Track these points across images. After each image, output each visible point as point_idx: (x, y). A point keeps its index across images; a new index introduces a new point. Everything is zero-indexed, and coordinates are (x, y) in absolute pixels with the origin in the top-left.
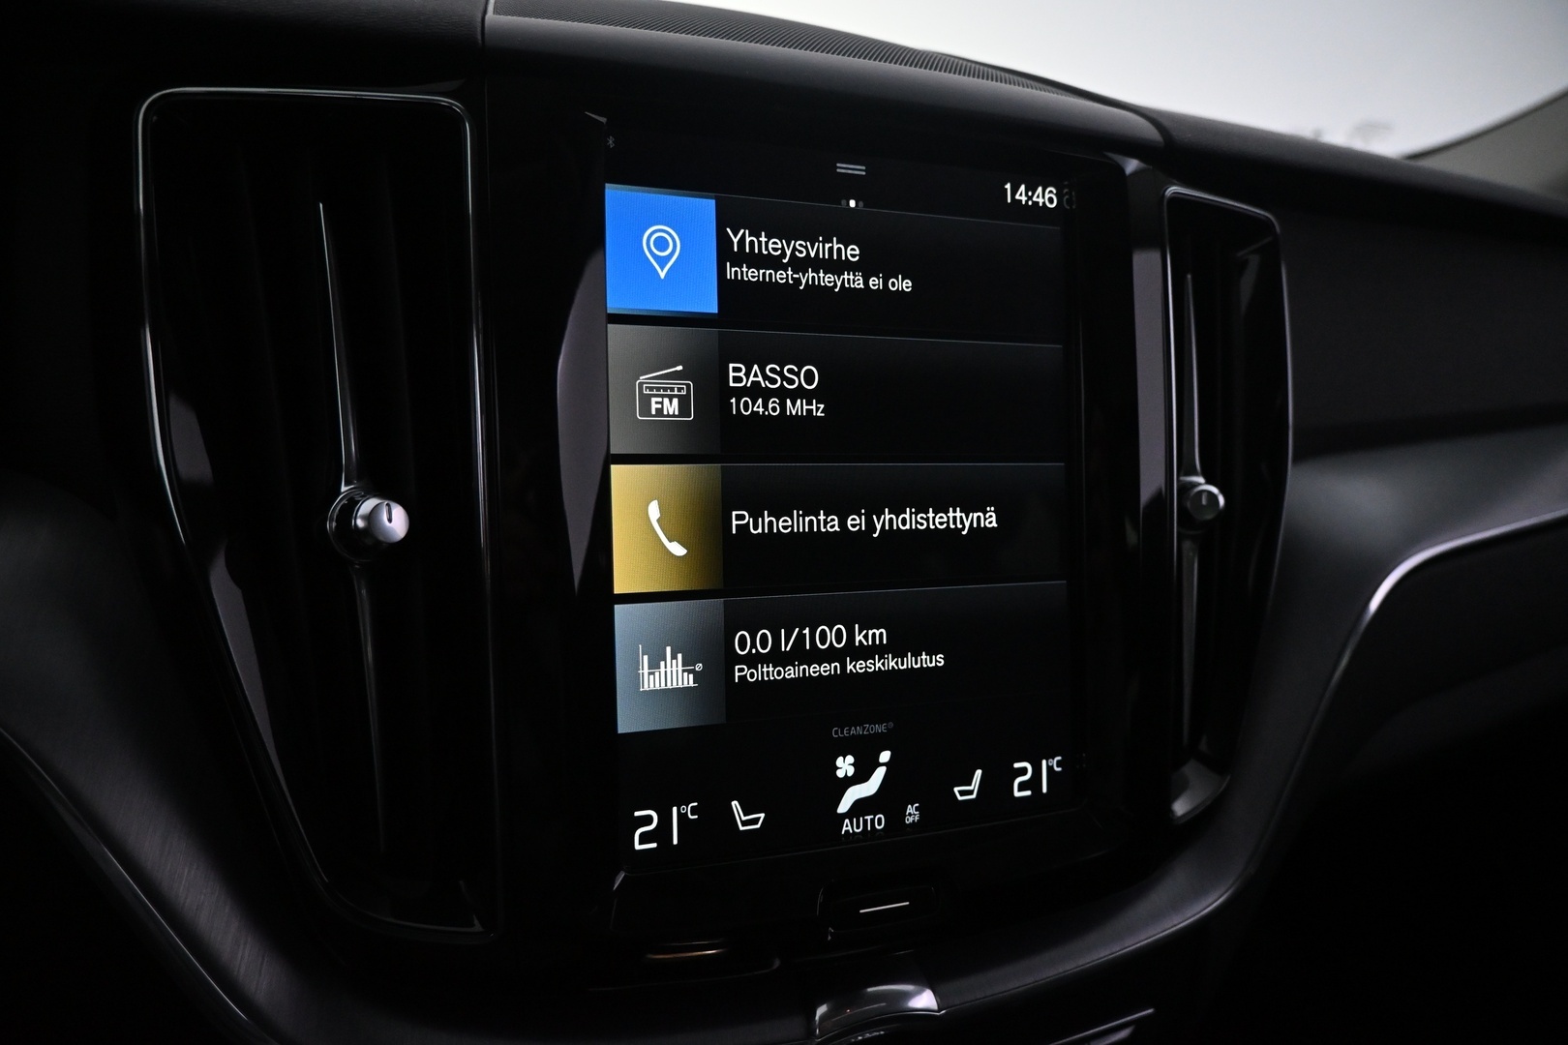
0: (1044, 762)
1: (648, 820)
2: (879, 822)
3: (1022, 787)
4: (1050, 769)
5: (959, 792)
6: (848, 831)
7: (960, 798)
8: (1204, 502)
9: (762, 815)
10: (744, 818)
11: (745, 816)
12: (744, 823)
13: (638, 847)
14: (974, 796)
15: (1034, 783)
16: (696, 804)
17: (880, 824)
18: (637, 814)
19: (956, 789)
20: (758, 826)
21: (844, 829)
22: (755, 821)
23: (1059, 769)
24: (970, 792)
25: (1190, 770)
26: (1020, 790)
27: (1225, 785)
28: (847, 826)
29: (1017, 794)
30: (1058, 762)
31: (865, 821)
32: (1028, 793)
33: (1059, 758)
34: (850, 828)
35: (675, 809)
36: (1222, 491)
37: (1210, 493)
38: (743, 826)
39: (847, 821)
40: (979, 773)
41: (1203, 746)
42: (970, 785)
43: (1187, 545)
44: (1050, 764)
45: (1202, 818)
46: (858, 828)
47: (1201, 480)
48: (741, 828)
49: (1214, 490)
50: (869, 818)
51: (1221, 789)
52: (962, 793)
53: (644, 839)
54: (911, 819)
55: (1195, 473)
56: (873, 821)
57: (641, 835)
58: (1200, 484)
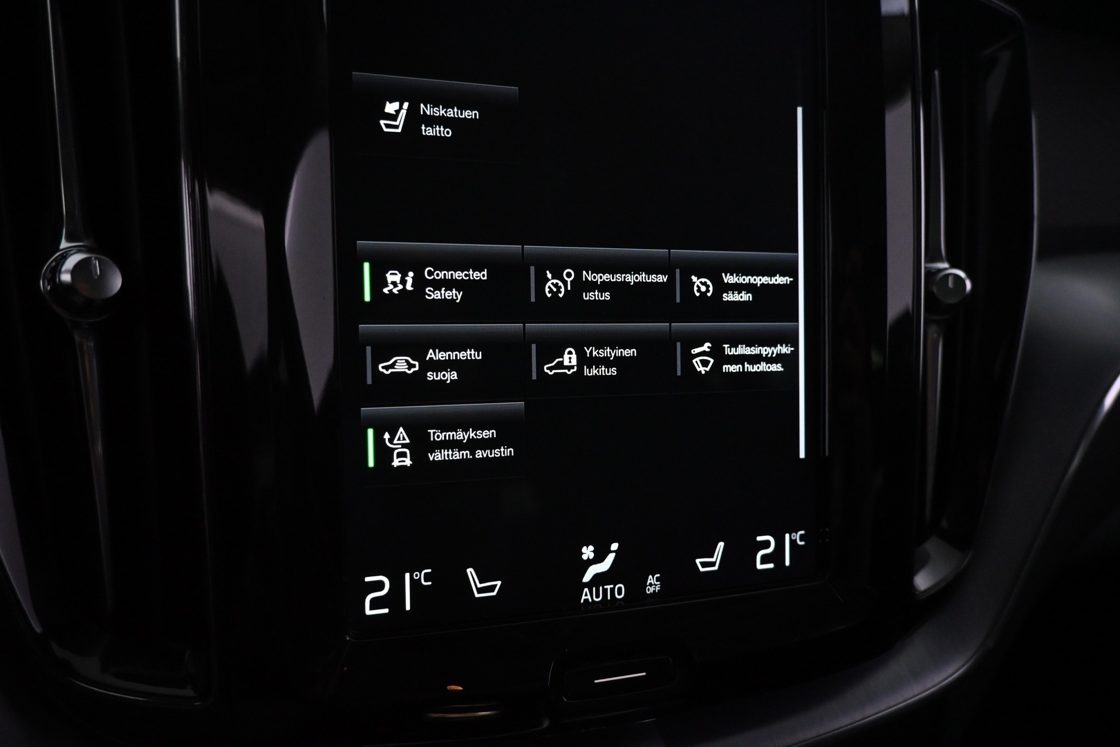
0: (787, 536)
1: (379, 586)
2: (619, 591)
3: (765, 559)
4: (793, 542)
5: (701, 563)
6: (588, 599)
7: (702, 569)
8: (950, 284)
9: (499, 583)
10: (479, 586)
11: (480, 583)
12: (480, 590)
13: (368, 612)
14: (716, 568)
15: (777, 556)
16: (429, 570)
17: (620, 593)
18: (368, 579)
19: (698, 561)
20: (494, 594)
21: (584, 597)
22: (492, 588)
23: (803, 543)
24: (713, 564)
25: (932, 546)
26: (762, 563)
27: (966, 562)
28: (586, 595)
29: (760, 566)
30: (801, 535)
31: (605, 591)
32: (771, 566)
33: (803, 532)
34: (589, 597)
35: (407, 576)
36: (969, 275)
37: (957, 277)
38: (478, 593)
39: (586, 590)
40: (721, 545)
41: (944, 524)
42: (712, 557)
43: (933, 329)
44: (793, 538)
45: (942, 595)
46: (597, 596)
47: (946, 265)
48: (477, 595)
49: (962, 274)
50: (609, 587)
51: (963, 566)
52: (704, 565)
53: (375, 604)
54: (652, 590)
55: (940, 260)
56: (612, 590)
57: (372, 600)
58: (946, 269)
